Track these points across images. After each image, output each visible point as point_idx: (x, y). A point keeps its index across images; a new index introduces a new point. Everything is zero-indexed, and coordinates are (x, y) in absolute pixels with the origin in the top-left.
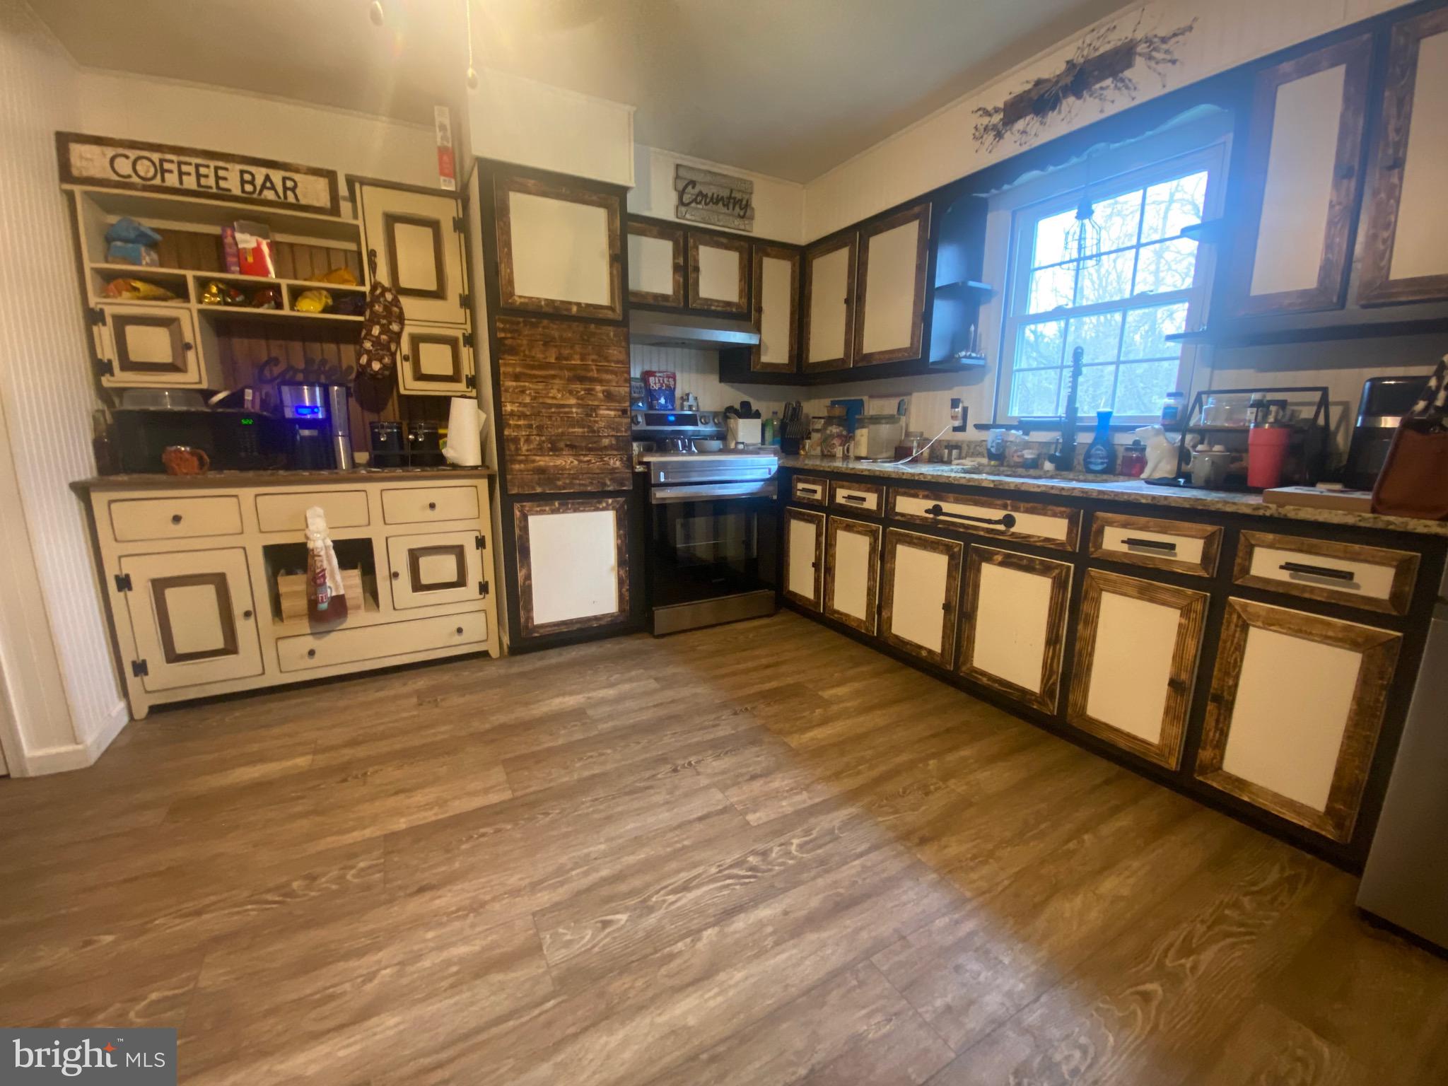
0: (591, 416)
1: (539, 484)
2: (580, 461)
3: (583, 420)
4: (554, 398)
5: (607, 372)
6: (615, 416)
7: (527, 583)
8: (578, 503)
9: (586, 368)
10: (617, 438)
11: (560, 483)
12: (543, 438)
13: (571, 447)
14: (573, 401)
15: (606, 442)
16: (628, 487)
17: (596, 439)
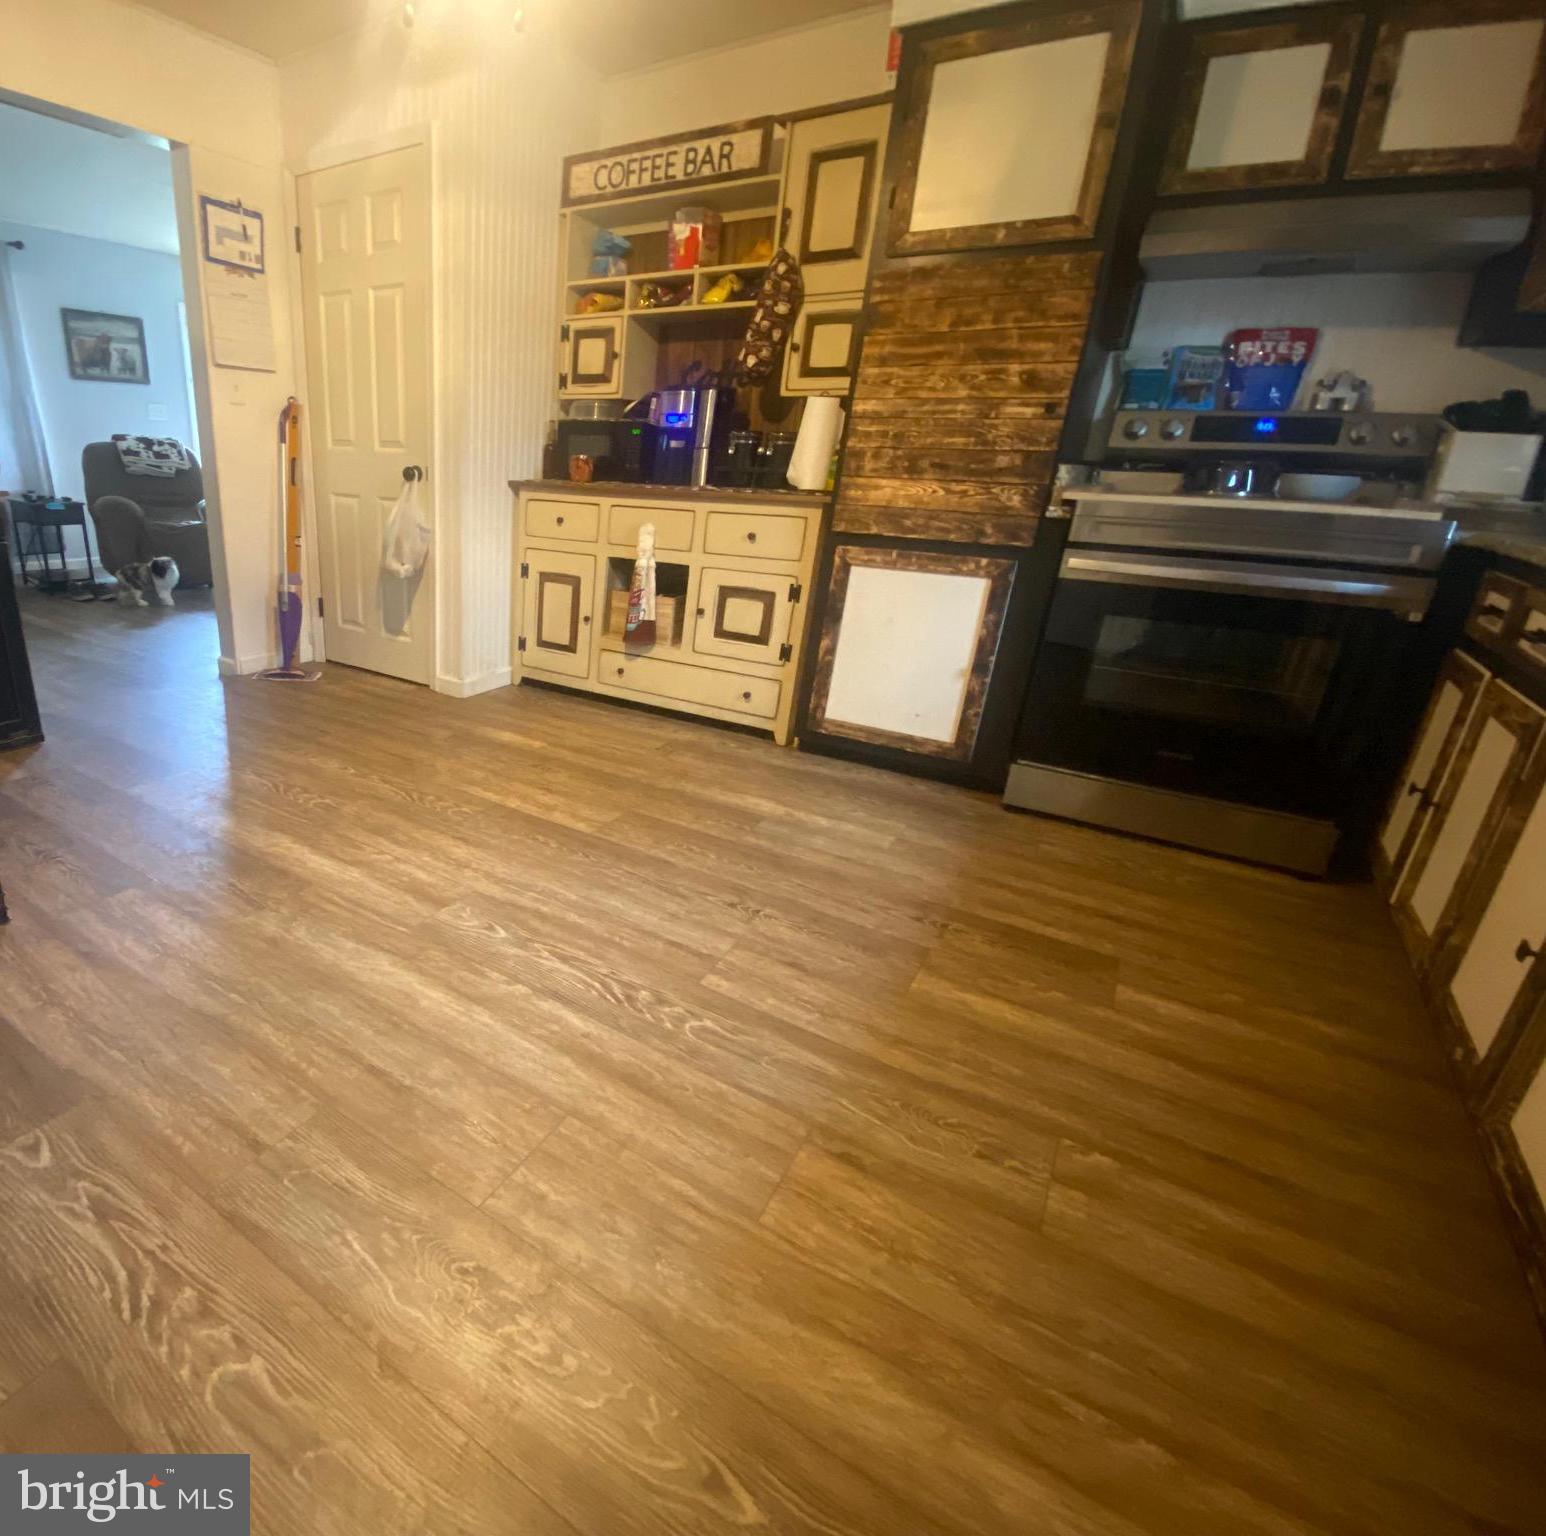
0: (987, 417)
1: (877, 523)
2: (948, 491)
3: (971, 423)
4: (932, 389)
5: (1038, 338)
6: (1035, 416)
7: (828, 658)
8: (928, 558)
9: (1001, 334)
10: (1027, 455)
11: (908, 523)
12: (900, 453)
13: (942, 467)
14: (963, 393)
15: (1002, 461)
16: (1024, 542)
17: (986, 456)
